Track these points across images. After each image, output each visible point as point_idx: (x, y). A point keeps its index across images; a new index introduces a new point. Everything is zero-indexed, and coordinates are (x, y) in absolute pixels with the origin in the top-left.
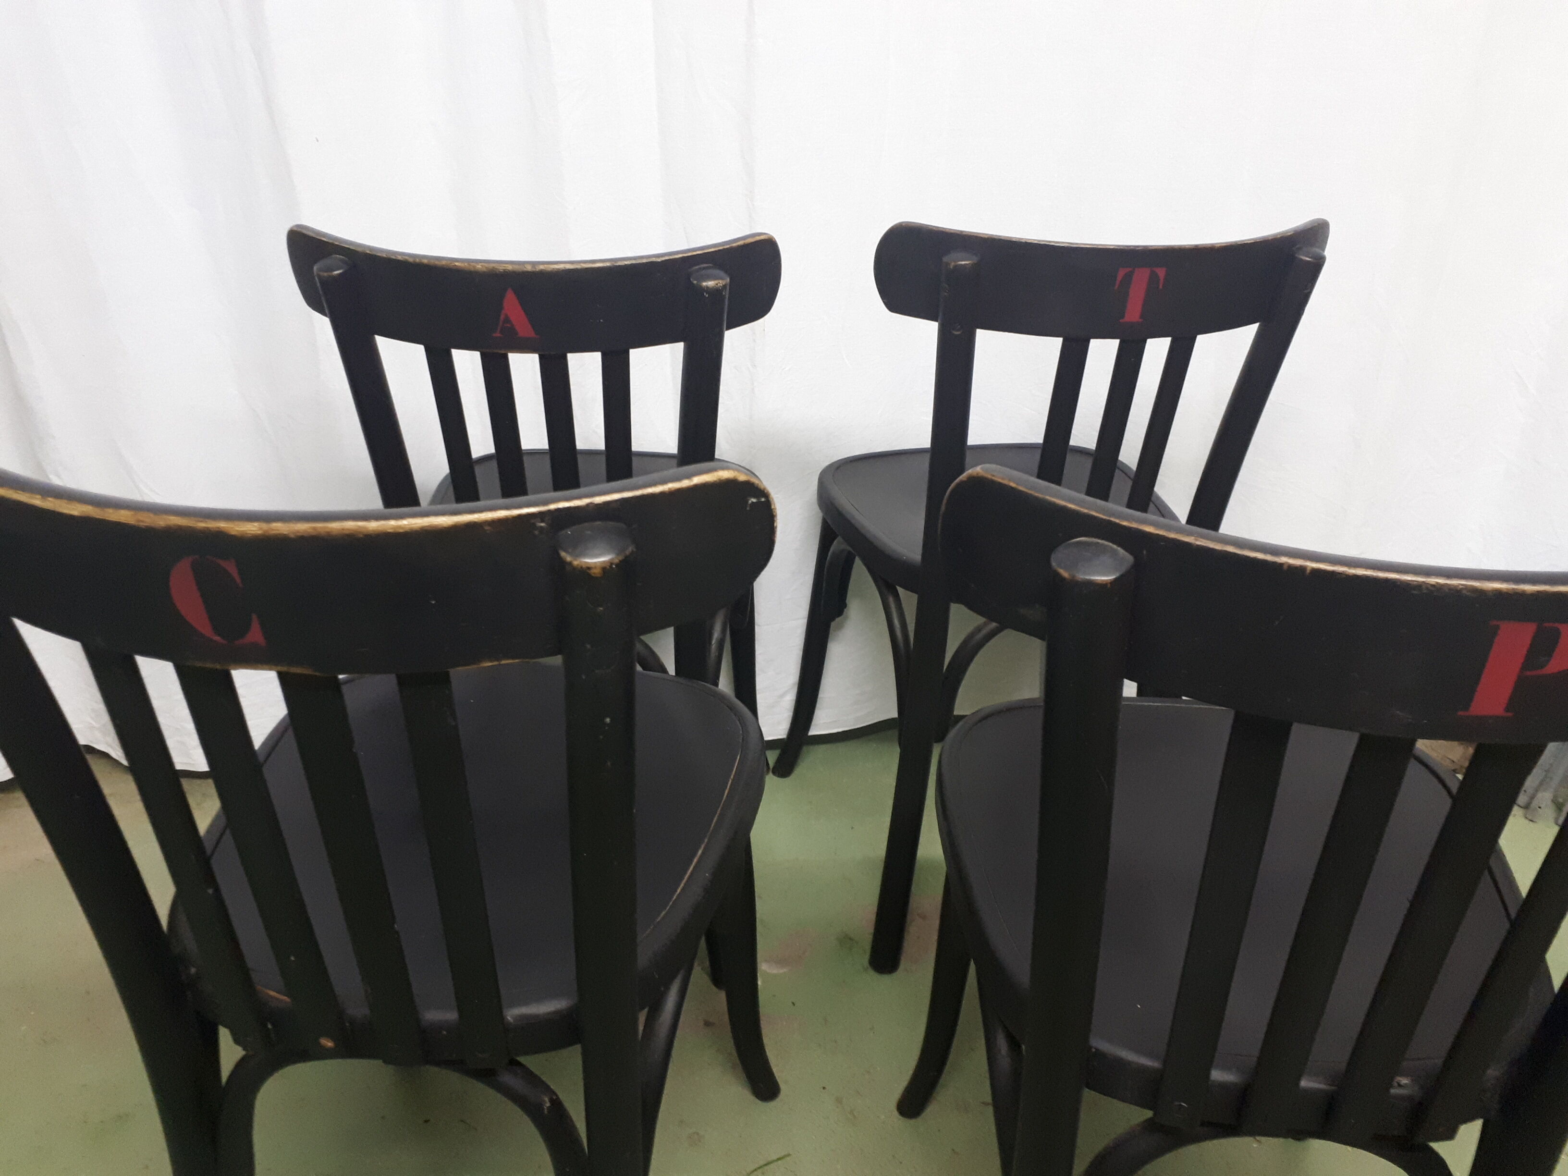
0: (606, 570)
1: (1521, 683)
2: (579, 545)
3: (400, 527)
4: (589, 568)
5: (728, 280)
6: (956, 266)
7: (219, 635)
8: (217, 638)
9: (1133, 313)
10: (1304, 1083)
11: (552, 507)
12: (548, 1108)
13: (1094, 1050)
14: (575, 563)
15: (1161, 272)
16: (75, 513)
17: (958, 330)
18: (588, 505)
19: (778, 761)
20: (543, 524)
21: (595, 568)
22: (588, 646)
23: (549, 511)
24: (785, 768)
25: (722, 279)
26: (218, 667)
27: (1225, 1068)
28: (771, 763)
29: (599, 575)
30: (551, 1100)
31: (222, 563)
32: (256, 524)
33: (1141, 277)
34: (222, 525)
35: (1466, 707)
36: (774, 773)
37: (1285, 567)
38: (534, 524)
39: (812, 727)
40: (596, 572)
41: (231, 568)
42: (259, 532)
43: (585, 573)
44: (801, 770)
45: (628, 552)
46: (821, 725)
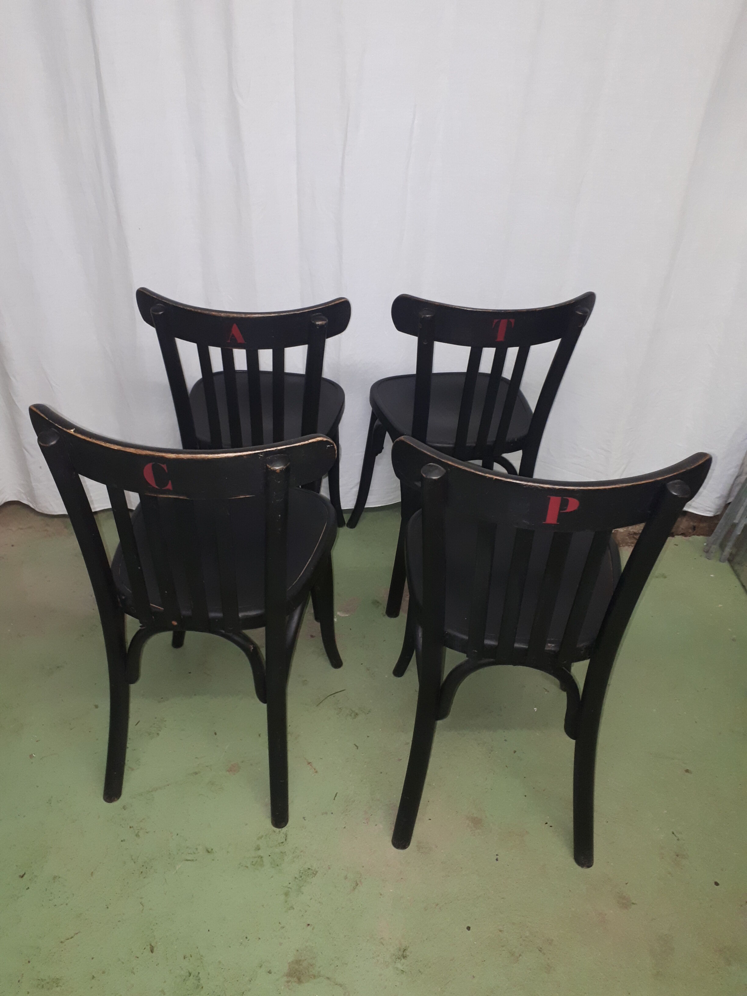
0: (281, 471)
1: (560, 515)
2: (272, 462)
3: (218, 457)
4: (276, 470)
5: (327, 320)
6: (424, 317)
7: (157, 486)
8: (157, 487)
9: (500, 337)
10: (516, 645)
11: (265, 450)
12: (252, 649)
13: (447, 632)
14: (272, 468)
15: (513, 321)
16: (116, 448)
17: (426, 342)
18: (276, 450)
19: (350, 520)
20: (262, 455)
21: (278, 470)
22: (275, 493)
23: (264, 452)
24: (352, 524)
25: (325, 320)
26: (156, 495)
27: (491, 639)
28: (346, 521)
29: (278, 472)
30: (253, 647)
31: (162, 465)
32: (174, 455)
33: (503, 323)
34: (163, 454)
35: (545, 521)
36: (347, 526)
37: (487, 477)
38: (259, 456)
39: (366, 504)
40: (278, 471)
41: (164, 466)
42: (175, 457)
43: (274, 471)
44: (362, 524)
45: (288, 465)
46: (372, 502)
